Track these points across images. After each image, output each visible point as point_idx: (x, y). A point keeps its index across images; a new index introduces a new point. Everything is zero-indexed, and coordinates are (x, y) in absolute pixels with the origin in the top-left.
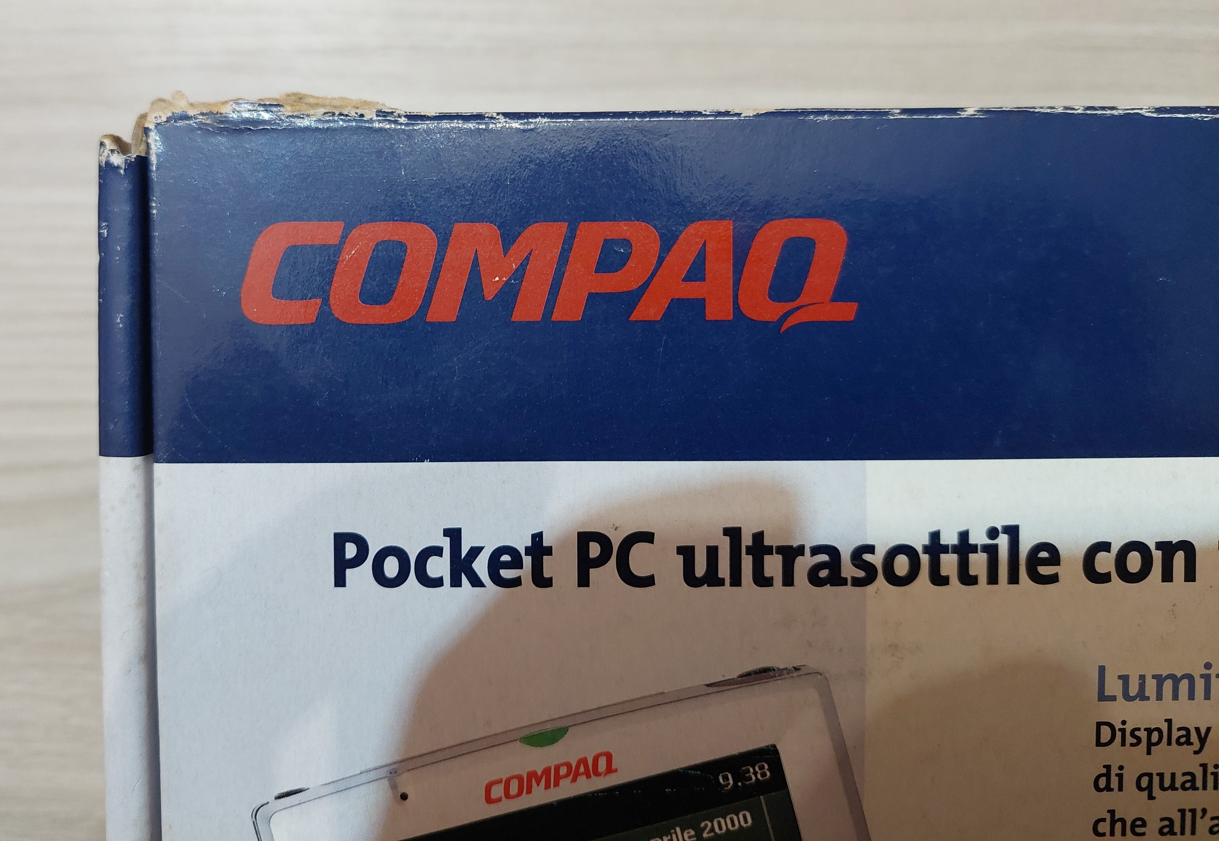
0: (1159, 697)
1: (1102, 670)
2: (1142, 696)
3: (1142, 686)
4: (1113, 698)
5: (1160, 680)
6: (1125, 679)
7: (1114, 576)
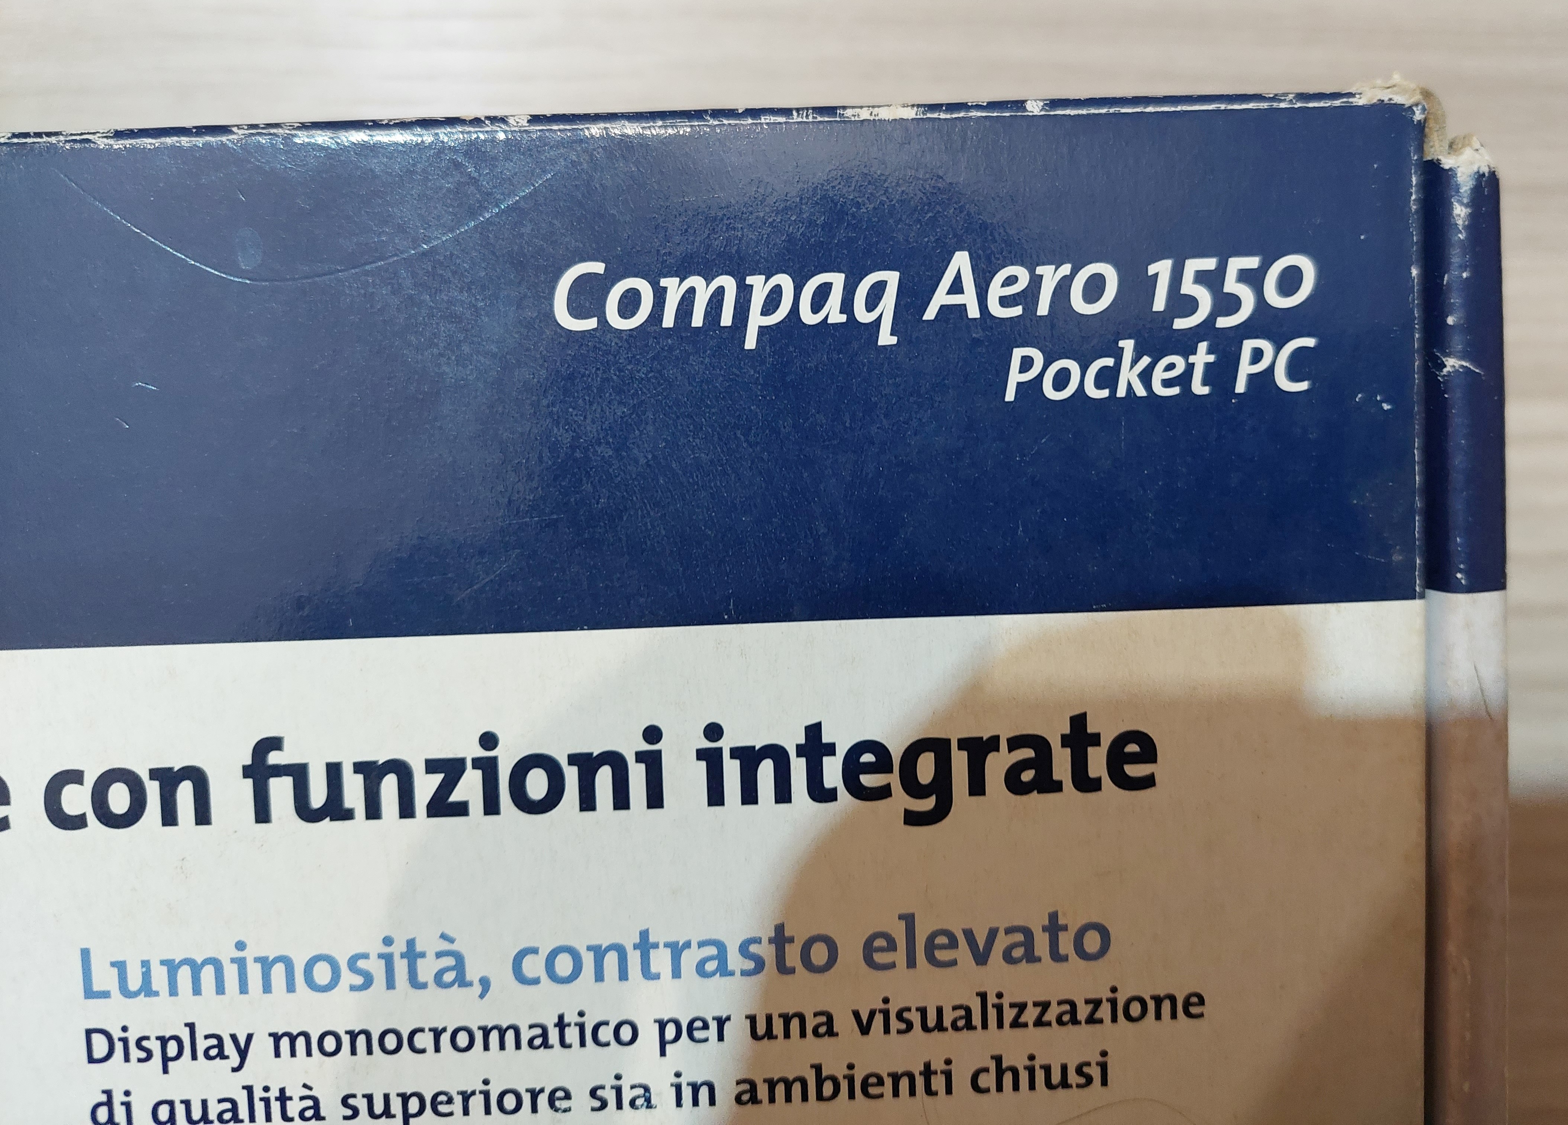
0: (173, 991)
1: (85, 954)
2: (147, 989)
3: (147, 976)
4: (106, 995)
5: (172, 967)
6: (120, 966)
7: (91, 818)
